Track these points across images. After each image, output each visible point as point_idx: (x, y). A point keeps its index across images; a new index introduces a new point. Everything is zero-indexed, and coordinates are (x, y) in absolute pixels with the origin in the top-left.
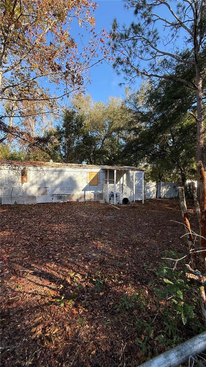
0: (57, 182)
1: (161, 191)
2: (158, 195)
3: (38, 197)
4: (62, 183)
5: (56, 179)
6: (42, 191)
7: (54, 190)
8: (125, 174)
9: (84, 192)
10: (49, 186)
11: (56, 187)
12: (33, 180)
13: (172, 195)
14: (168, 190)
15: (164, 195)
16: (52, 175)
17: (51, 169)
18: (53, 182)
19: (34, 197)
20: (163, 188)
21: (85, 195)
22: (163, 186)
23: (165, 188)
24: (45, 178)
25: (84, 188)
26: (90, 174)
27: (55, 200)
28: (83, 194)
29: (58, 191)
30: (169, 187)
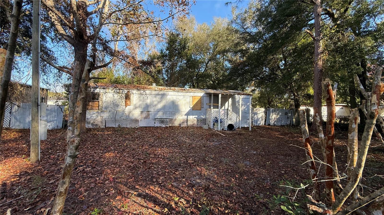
0: (160, 106)
1: (270, 117)
2: (267, 122)
3: (141, 120)
4: (164, 107)
5: (159, 102)
6: (144, 115)
7: (157, 114)
8: (231, 99)
9: (186, 116)
10: (152, 110)
11: (158, 111)
12: (136, 104)
13: (283, 123)
14: (278, 117)
15: (273, 122)
16: (154, 99)
17: (154, 93)
18: (156, 105)
19: (136, 121)
20: (273, 115)
21: (187, 120)
22: (273, 113)
23: (275, 114)
24: (148, 101)
25: (186, 113)
26: (193, 98)
27: (157, 124)
28: (186, 119)
29: (160, 115)
30: (280, 114)
